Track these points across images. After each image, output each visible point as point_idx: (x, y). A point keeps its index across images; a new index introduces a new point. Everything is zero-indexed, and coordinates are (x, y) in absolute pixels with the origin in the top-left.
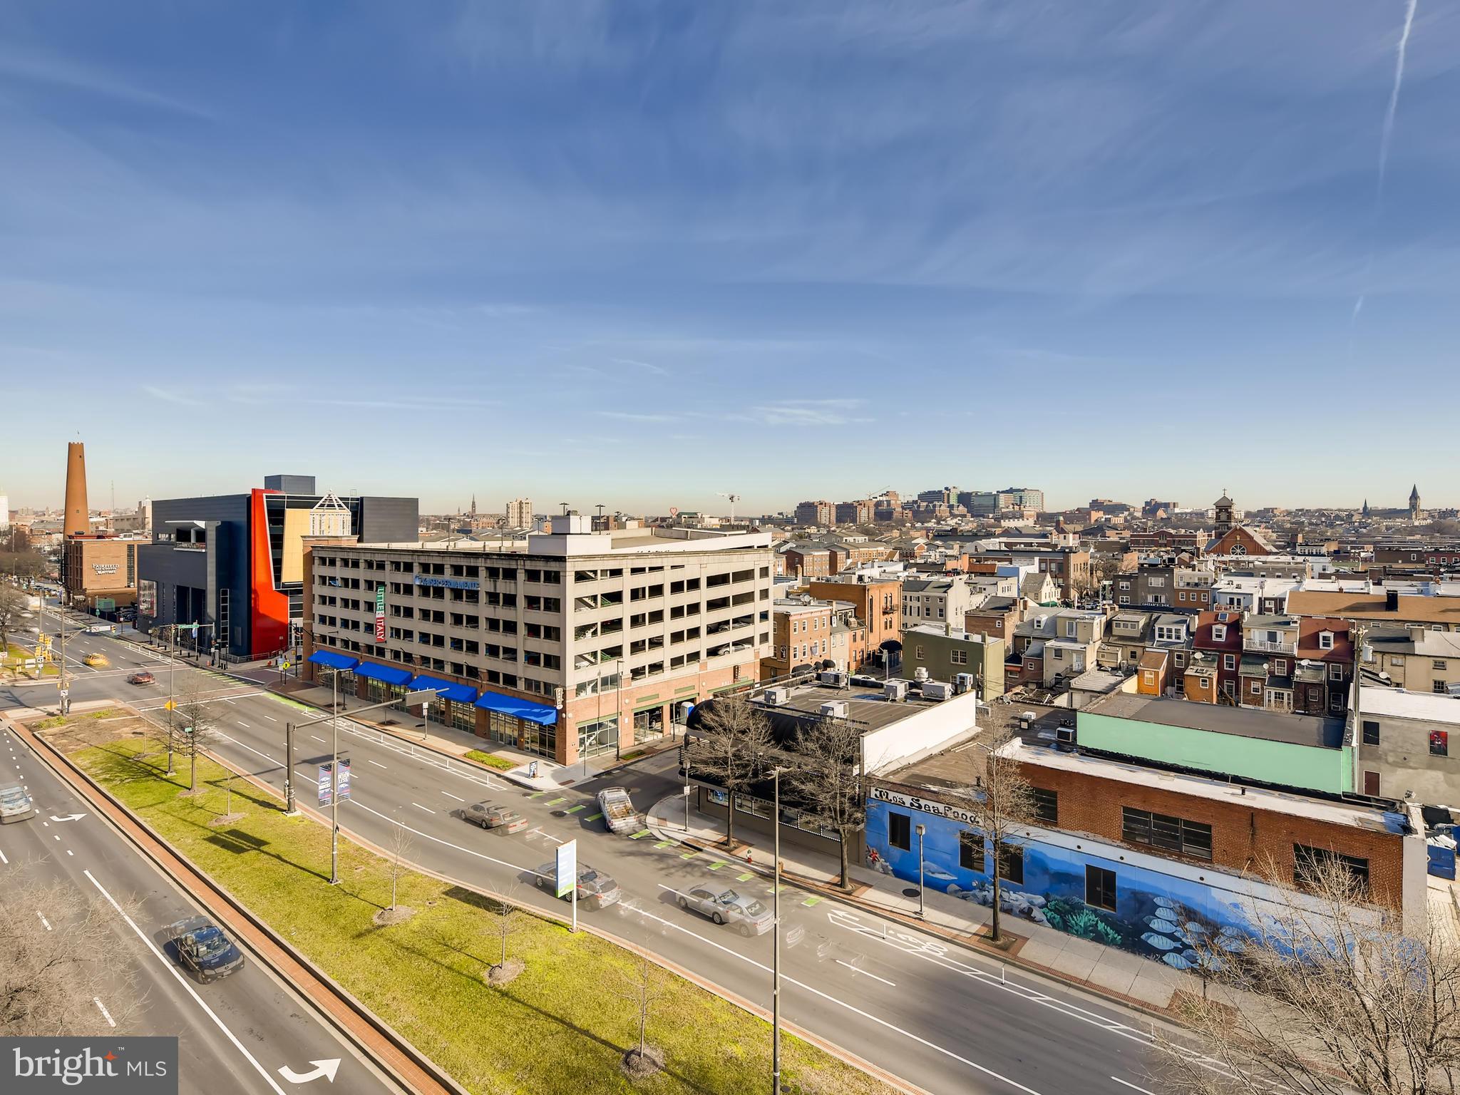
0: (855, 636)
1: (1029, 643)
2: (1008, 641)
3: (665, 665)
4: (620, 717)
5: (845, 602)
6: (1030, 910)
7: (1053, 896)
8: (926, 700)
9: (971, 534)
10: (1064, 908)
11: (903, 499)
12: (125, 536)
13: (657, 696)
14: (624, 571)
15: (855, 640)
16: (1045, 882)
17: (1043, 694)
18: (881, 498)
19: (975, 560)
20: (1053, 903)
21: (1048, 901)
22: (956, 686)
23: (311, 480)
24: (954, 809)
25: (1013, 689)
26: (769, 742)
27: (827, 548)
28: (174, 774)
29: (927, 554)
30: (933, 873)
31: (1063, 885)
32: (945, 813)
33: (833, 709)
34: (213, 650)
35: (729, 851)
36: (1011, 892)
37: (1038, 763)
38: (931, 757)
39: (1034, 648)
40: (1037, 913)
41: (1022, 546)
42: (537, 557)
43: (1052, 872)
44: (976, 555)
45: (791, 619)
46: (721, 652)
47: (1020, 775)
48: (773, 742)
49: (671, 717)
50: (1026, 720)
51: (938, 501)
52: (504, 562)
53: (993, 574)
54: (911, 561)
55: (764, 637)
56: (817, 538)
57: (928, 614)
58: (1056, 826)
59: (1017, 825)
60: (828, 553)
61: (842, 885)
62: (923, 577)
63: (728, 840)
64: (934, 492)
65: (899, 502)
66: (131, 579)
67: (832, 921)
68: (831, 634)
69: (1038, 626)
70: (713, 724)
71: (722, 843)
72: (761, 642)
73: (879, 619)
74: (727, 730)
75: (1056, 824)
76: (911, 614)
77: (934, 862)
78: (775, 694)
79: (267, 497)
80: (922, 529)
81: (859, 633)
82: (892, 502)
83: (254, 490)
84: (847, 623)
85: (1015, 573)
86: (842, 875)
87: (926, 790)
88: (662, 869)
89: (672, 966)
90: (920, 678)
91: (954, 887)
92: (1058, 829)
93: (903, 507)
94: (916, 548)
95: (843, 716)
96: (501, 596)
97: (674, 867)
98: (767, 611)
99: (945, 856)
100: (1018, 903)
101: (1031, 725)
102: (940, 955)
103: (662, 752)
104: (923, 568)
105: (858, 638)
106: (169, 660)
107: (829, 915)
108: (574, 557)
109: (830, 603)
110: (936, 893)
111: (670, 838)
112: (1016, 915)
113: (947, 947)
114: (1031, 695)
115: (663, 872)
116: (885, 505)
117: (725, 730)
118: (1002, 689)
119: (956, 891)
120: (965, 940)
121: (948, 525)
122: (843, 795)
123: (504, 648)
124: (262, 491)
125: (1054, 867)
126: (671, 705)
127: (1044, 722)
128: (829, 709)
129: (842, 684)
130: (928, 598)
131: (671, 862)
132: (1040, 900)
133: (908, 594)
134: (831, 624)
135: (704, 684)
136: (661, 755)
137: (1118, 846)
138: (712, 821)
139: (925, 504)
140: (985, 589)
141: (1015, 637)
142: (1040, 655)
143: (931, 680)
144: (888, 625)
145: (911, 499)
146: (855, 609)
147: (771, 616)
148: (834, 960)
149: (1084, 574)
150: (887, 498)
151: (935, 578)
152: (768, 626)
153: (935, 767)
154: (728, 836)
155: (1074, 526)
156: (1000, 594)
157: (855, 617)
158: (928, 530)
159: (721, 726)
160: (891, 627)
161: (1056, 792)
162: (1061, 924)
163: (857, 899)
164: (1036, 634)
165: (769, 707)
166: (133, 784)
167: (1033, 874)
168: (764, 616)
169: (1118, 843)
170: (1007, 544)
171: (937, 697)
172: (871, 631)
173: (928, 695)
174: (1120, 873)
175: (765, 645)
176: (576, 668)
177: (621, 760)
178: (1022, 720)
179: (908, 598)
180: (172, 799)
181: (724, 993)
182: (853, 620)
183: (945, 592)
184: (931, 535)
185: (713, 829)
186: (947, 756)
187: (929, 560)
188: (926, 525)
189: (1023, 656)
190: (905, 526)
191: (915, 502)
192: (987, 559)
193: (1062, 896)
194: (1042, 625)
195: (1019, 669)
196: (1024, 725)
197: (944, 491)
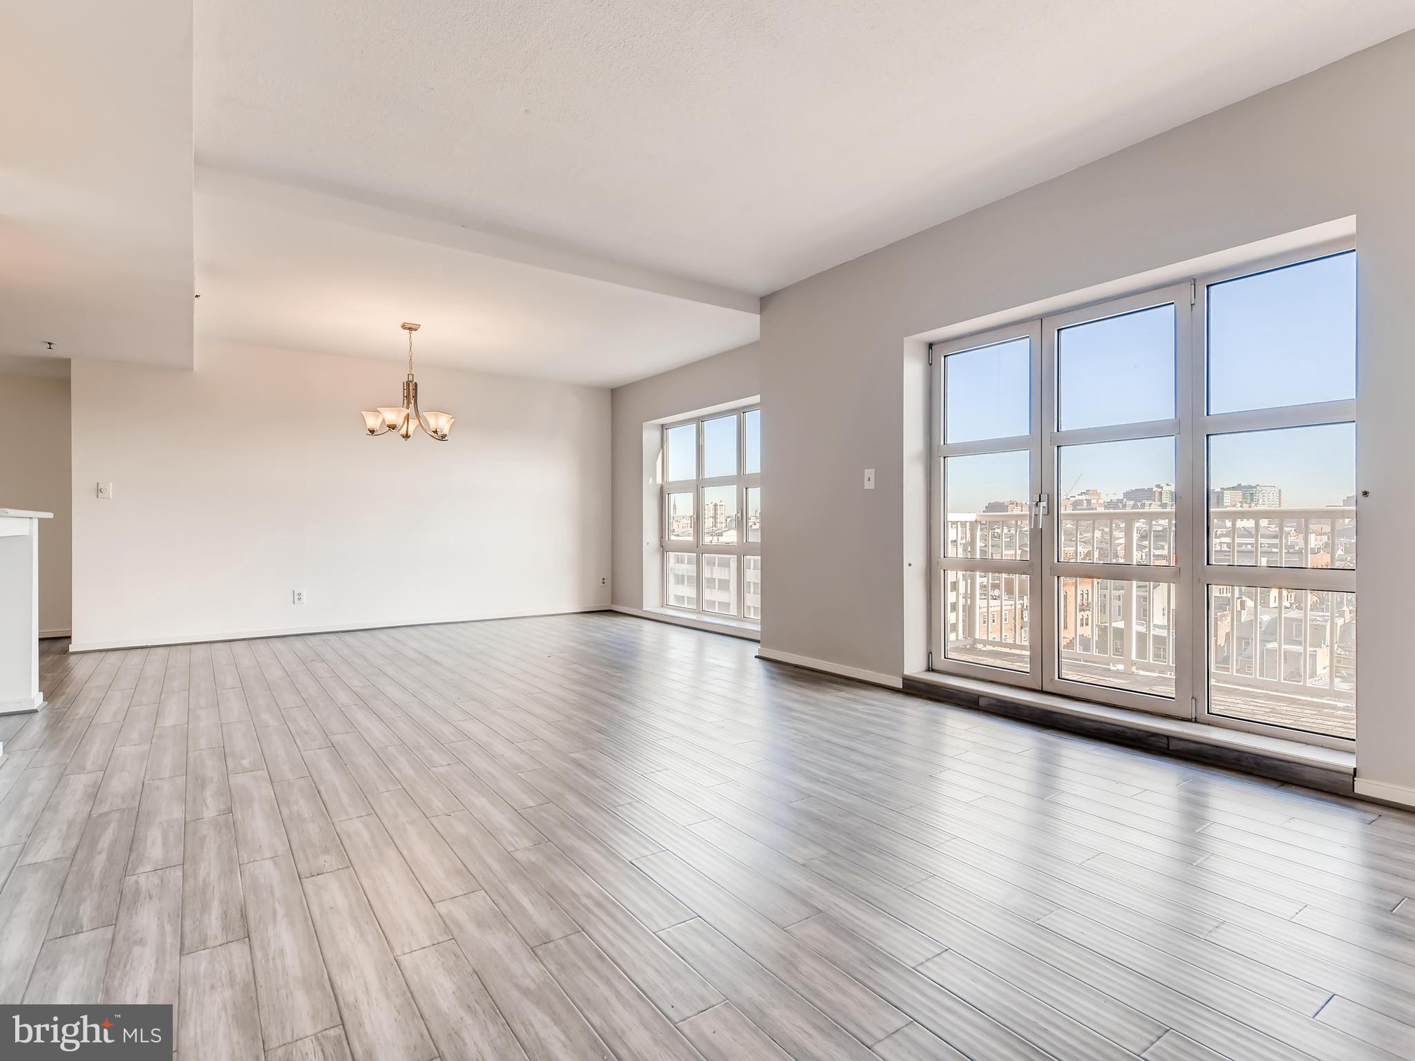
11: (1105, 498)
18: (1080, 497)
41: (1249, 547)
51: (1148, 500)
68: (1022, 628)
82: (1093, 501)
145: (1115, 498)
191: (1121, 501)
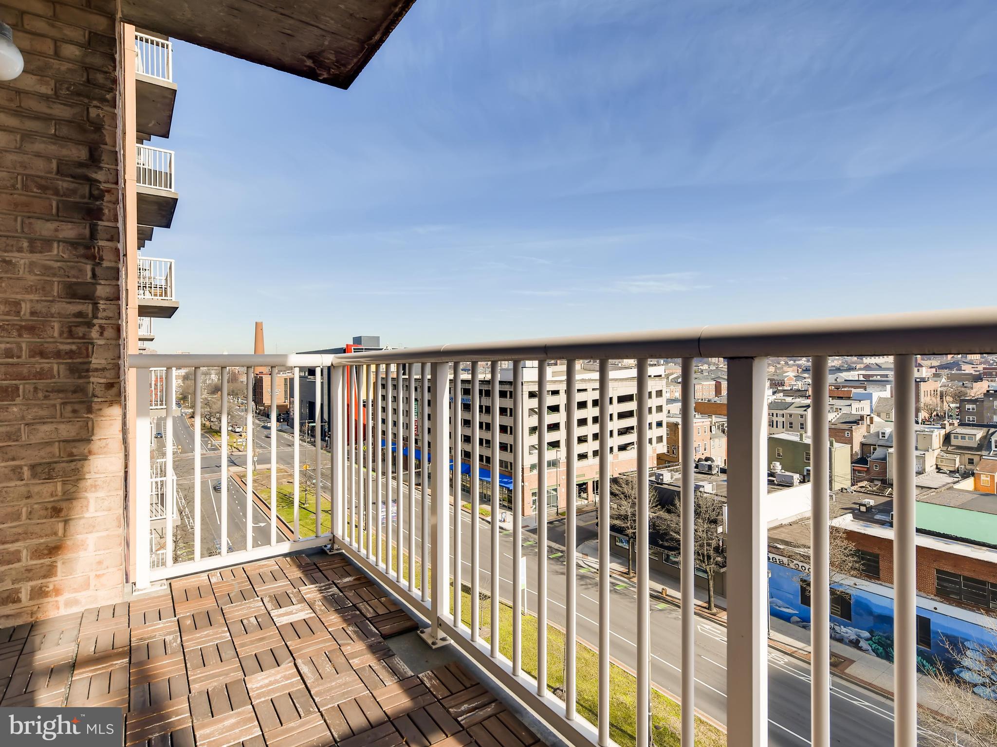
1: (875, 449)
2: (857, 448)
3: (589, 455)
4: (558, 487)
6: (858, 642)
7: (876, 633)
8: (778, 485)
9: (834, 368)
10: (885, 642)
12: (283, 373)
13: (584, 475)
14: (560, 391)
16: (870, 622)
17: (885, 488)
19: (833, 387)
20: (877, 637)
21: (872, 636)
22: (804, 476)
23: (377, 339)
24: (795, 562)
25: (859, 484)
26: (656, 506)
27: (713, 379)
28: (308, 505)
29: (795, 383)
30: (779, 607)
31: (885, 625)
32: (788, 565)
33: (704, 487)
34: (327, 438)
35: (629, 579)
36: (842, 627)
37: (863, 532)
38: (781, 526)
39: (879, 453)
40: (863, 644)
41: (879, 377)
42: (505, 382)
43: (876, 614)
44: (836, 383)
45: (679, 427)
46: (628, 448)
47: (846, 539)
48: (659, 507)
49: (594, 490)
50: (864, 505)
52: (486, 386)
53: (849, 398)
54: (779, 388)
55: (660, 439)
56: (706, 372)
57: (791, 427)
58: (879, 580)
59: (844, 576)
60: (714, 383)
61: (709, 608)
62: (789, 400)
63: (628, 572)
66: (286, 398)
67: (700, 631)
68: (711, 439)
69: (883, 437)
70: (617, 492)
71: (625, 573)
72: (657, 442)
74: (627, 497)
75: (878, 579)
76: (777, 427)
77: (780, 599)
78: (662, 475)
79: (354, 349)
80: (793, 365)
83: (347, 345)
85: (869, 397)
86: (709, 602)
87: (773, 547)
88: (582, 585)
89: (586, 644)
90: (775, 469)
91: (797, 619)
92: (880, 582)
94: (786, 379)
95: (711, 492)
96: (484, 407)
97: (590, 584)
98: (662, 421)
99: (788, 595)
100: (848, 635)
101: (869, 509)
102: (782, 663)
103: (587, 512)
104: (787, 393)
106: (305, 444)
107: (699, 627)
108: (528, 382)
109: (710, 416)
110: (782, 621)
111: (590, 566)
112: (846, 644)
113: (787, 659)
114: (875, 488)
115: (584, 587)
117: (626, 496)
118: (849, 483)
119: (798, 622)
120: (802, 656)
122: (709, 545)
123: (486, 440)
124: (351, 345)
125: (877, 611)
126: (594, 482)
127: (881, 508)
128: (701, 486)
129: (714, 472)
130: (791, 415)
131: (588, 581)
132: (866, 634)
133: (775, 412)
134: (711, 431)
135: (616, 469)
136: (585, 515)
137: (931, 599)
138: (619, 558)
140: (840, 409)
141: (863, 445)
142: (885, 459)
143: (783, 471)
147: (664, 424)
148: (700, 656)
149: (934, 399)
151: (798, 400)
152: (663, 431)
153: (784, 533)
154: (629, 569)
155: (930, 361)
156: (854, 412)
158: (799, 366)
159: (623, 494)
161: (878, 555)
162: (883, 654)
163: (720, 619)
164: (880, 443)
165: (658, 484)
166: (289, 509)
167: (860, 615)
168: (659, 424)
169: (932, 596)
170: (864, 376)
171: (787, 483)
173: (780, 482)
174: (934, 619)
175: (660, 444)
176: (530, 453)
177: (560, 516)
178: (861, 505)
179: (775, 415)
180: (306, 518)
181: (620, 664)
183: (805, 411)
184: (800, 370)
185: (620, 564)
186: (795, 526)
187: (794, 387)
188: (797, 362)
189: (869, 459)
190: (779, 364)
192: (844, 387)
193: (884, 633)
194: (887, 436)
195: (866, 469)
196: (863, 509)
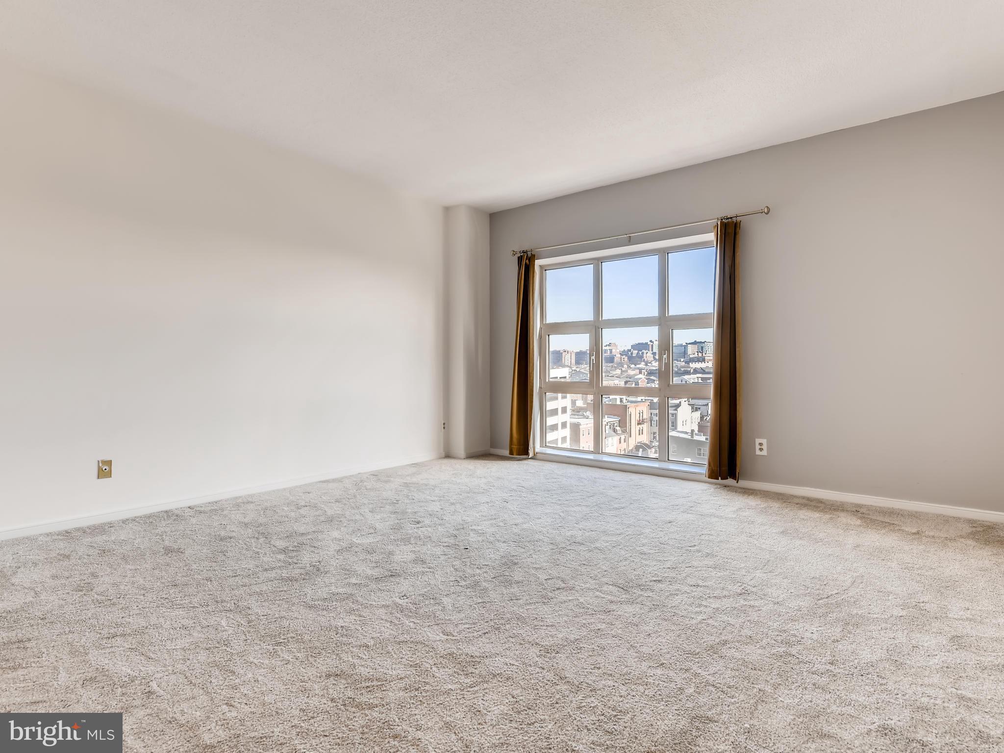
0: (620, 439)
5: (612, 416)
15: (620, 442)
45: (581, 427)
55: (564, 439)
64: (642, 344)
65: (618, 351)
72: (562, 443)
73: (635, 428)
81: (623, 437)
84: (615, 431)
93: (620, 354)
98: (566, 422)
105: (622, 441)
116: (609, 352)
121: (653, 366)
139: (636, 352)
144: (641, 432)
146: (619, 421)
147: (568, 425)
150: (610, 348)
152: (567, 432)
157: (619, 426)
160: (642, 434)
168: (564, 425)
172: (630, 436)
182: (618, 428)
183: (676, 410)
197: (649, 343)
